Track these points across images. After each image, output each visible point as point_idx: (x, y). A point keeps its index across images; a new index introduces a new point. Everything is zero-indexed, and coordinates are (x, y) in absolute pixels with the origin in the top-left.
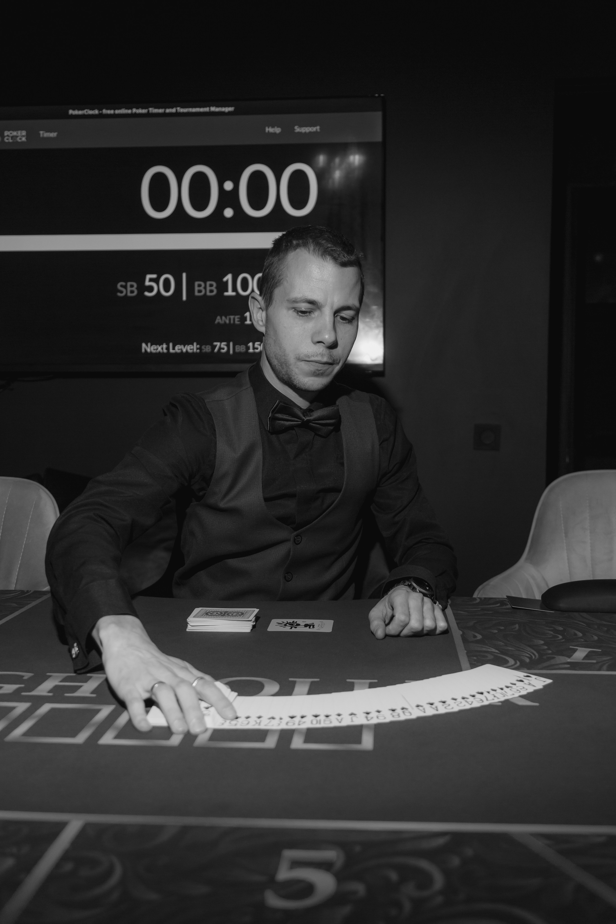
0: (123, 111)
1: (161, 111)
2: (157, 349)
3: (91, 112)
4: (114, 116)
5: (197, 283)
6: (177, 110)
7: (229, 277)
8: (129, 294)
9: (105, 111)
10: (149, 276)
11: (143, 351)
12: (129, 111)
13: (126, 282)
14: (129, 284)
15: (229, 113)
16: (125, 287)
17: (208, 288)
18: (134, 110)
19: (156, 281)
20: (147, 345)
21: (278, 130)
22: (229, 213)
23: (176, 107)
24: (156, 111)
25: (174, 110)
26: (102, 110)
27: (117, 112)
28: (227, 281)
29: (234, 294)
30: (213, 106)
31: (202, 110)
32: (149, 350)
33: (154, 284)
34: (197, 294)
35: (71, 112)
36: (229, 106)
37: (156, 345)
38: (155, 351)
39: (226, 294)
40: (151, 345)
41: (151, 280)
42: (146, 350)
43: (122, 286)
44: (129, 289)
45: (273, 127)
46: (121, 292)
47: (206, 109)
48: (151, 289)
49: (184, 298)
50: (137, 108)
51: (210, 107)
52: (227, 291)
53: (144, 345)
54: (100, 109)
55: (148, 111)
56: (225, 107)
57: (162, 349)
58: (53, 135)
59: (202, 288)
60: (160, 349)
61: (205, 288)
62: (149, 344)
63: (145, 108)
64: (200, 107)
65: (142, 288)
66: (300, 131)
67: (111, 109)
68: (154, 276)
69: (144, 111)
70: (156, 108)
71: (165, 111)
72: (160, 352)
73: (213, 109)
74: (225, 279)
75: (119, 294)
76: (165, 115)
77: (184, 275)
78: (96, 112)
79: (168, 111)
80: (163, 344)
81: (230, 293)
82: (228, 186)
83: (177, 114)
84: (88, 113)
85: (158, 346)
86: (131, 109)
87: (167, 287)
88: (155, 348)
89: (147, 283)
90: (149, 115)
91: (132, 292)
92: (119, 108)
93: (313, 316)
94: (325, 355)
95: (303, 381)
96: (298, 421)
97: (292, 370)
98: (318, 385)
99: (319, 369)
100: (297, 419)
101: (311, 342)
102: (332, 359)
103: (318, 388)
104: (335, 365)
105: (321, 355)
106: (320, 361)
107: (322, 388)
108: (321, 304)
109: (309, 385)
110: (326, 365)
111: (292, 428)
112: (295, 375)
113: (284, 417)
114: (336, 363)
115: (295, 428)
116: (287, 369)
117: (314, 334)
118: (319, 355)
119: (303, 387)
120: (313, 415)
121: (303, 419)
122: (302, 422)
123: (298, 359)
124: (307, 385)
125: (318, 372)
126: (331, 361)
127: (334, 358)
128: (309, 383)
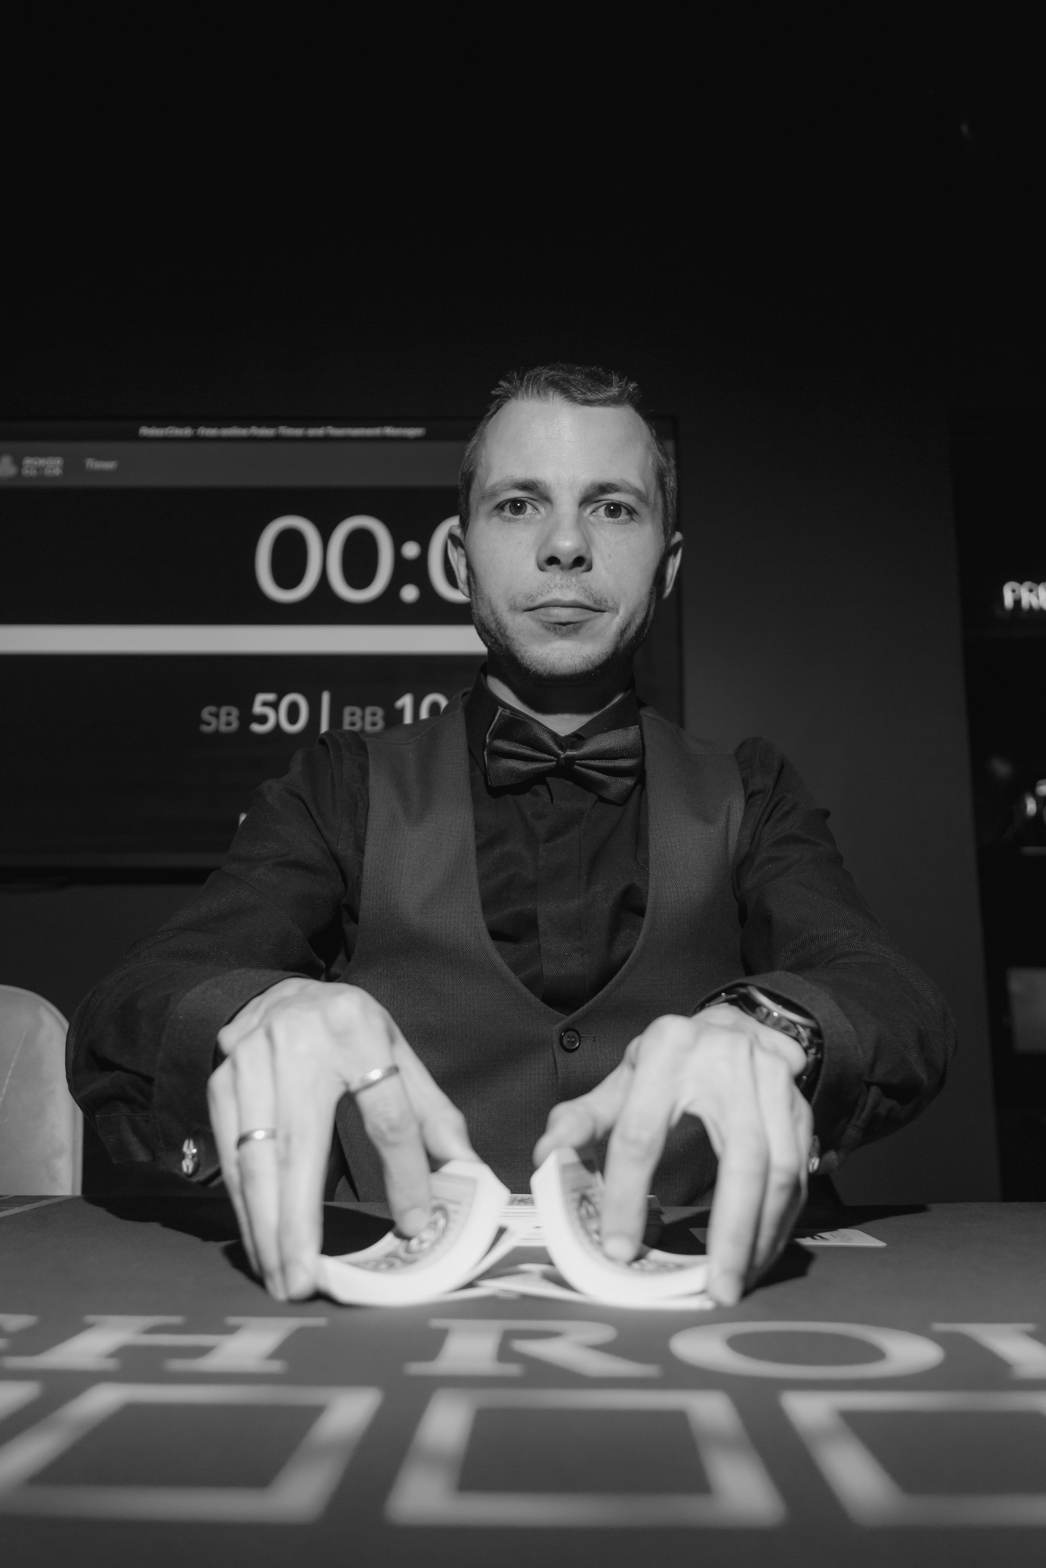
0: (234, 431)
1: (300, 432)
3: (177, 432)
4: (220, 439)
6: (327, 431)
8: (223, 728)
9: (204, 431)
10: (261, 698)
12: (243, 432)
13: (219, 705)
14: (224, 710)
16: (217, 715)
17: (368, 719)
18: (255, 431)
19: (275, 706)
22: (409, 593)
23: (326, 426)
24: (290, 432)
25: (321, 432)
26: (197, 429)
27: (224, 432)
30: (388, 424)
31: (368, 432)
33: (270, 712)
35: (145, 431)
36: (415, 427)
41: (265, 704)
43: (211, 714)
44: (223, 718)
46: (209, 724)
47: (377, 431)
48: (263, 719)
50: (259, 427)
51: (382, 427)
54: (195, 427)
55: (278, 432)
56: (409, 427)
58: (110, 465)
59: (357, 719)
61: (363, 718)
63: (273, 428)
64: (366, 427)
65: (248, 717)
67: (213, 428)
68: (271, 697)
69: (271, 432)
70: (290, 427)
71: (307, 432)
73: (390, 431)
74: (399, 704)
76: (305, 439)
79: (311, 432)
82: (411, 550)
83: (327, 439)
84: (172, 433)
86: (248, 428)
87: (293, 715)
89: (258, 709)
90: (278, 439)
91: (229, 724)
92: (228, 426)
93: (538, 517)
94: (568, 587)
95: (539, 654)
96: (550, 759)
97: (513, 639)
98: (573, 659)
99: (563, 620)
100: (546, 756)
101: (537, 566)
102: (591, 597)
103: (574, 666)
104: (606, 613)
105: (558, 589)
106: (557, 600)
107: (584, 667)
108: (545, 485)
109: (552, 662)
110: (578, 610)
111: (539, 778)
112: (520, 648)
113: (518, 748)
114: (607, 609)
115: (547, 778)
116: (506, 641)
117: (540, 549)
118: (554, 590)
119: (540, 669)
120: (581, 747)
121: (559, 755)
122: (558, 762)
123: (514, 609)
124: (548, 663)
125: (564, 628)
126: (588, 602)
127: (595, 595)
128: (551, 658)
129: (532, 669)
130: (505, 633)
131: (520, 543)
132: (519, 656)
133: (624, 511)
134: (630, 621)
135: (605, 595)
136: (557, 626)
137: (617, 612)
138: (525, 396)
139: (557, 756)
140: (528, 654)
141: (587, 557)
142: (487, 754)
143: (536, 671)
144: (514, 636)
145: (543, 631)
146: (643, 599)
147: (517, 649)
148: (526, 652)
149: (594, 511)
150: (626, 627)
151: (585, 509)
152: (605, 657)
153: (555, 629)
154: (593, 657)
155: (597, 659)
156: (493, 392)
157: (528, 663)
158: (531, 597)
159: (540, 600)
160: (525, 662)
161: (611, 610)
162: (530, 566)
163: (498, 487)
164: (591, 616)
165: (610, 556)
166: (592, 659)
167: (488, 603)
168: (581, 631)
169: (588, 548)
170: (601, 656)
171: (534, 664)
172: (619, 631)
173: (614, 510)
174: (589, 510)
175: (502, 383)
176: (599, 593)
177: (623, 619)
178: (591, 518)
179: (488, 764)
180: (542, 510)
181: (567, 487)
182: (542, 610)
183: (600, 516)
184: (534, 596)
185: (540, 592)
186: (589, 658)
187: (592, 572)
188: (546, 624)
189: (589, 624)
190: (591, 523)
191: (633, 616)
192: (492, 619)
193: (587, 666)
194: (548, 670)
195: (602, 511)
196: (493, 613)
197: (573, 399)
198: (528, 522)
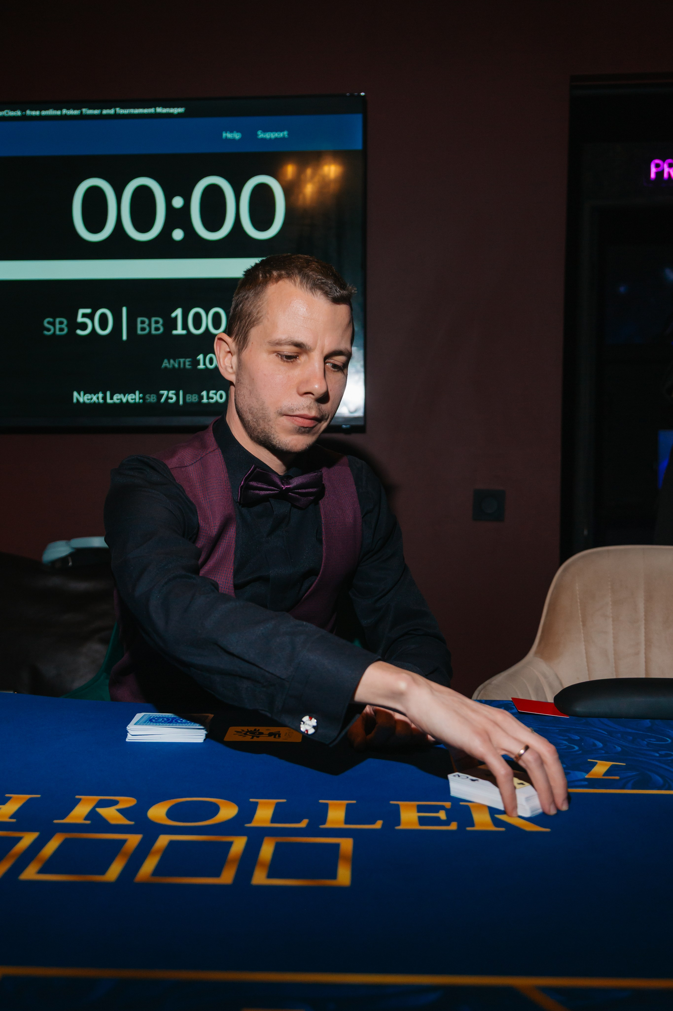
0: (51, 112)
1: (96, 112)
2: (92, 399)
3: (12, 114)
4: (41, 118)
5: (139, 320)
6: (115, 111)
7: (178, 313)
8: (58, 333)
9: (28, 112)
10: (81, 311)
11: (75, 400)
12: (58, 113)
13: (54, 318)
14: (58, 320)
15: (179, 115)
16: (53, 324)
17: (153, 326)
18: (65, 111)
19: (91, 316)
20: (79, 394)
21: (237, 136)
22: (178, 235)
23: (115, 107)
24: (90, 112)
25: (112, 111)
26: (25, 111)
27: (44, 113)
28: (176, 317)
29: (184, 332)
30: (159, 107)
31: (146, 111)
32: (81, 400)
33: (87, 321)
34: (139, 332)
36: (178, 107)
37: (90, 394)
38: (89, 401)
39: (175, 332)
40: (84, 394)
41: (84, 315)
42: (78, 400)
43: (49, 323)
44: (58, 326)
45: (231, 132)
46: (49, 330)
47: (152, 110)
48: (84, 326)
49: (125, 337)
50: (68, 109)
51: (155, 107)
52: (176, 329)
53: (75, 394)
54: (23, 110)
55: (82, 112)
56: (174, 107)
57: (98, 398)
59: (145, 325)
60: (95, 399)
61: (150, 325)
62: (82, 393)
63: (78, 109)
64: (144, 108)
65: (74, 325)
66: (265, 136)
67: (36, 110)
68: (88, 311)
69: (76, 112)
70: (90, 108)
71: (101, 112)
72: (95, 402)
73: (159, 110)
74: (173, 315)
75: (46, 333)
76: (101, 116)
77: (124, 310)
78: (19, 113)
79: (105, 112)
80: (98, 393)
81: (180, 331)
82: (177, 202)
83: (116, 116)
84: (8, 114)
85: (93, 395)
86: (61, 109)
87: (103, 324)
88: (90, 397)
89: (80, 319)
90: (82, 117)
91: (61, 330)
92: (47, 109)
94: (313, 408)
95: (285, 440)
96: (276, 490)
99: (305, 426)
100: (274, 488)
102: (321, 414)
104: (323, 422)
106: (306, 415)
110: (313, 421)
112: (275, 433)
113: (261, 485)
114: (324, 419)
119: (284, 447)
120: (292, 483)
121: (282, 488)
122: (280, 491)
124: (289, 445)
125: (304, 430)
127: (323, 413)
128: (291, 443)
136: (301, 428)
139: (280, 488)
140: (279, 438)
147: (273, 433)
148: (277, 436)
153: (299, 429)
157: (277, 443)
159: (297, 413)
164: (317, 424)
168: (311, 432)
171: (280, 444)
182: (296, 418)
185: (298, 408)
188: (296, 426)
189: (314, 428)
194: (288, 449)
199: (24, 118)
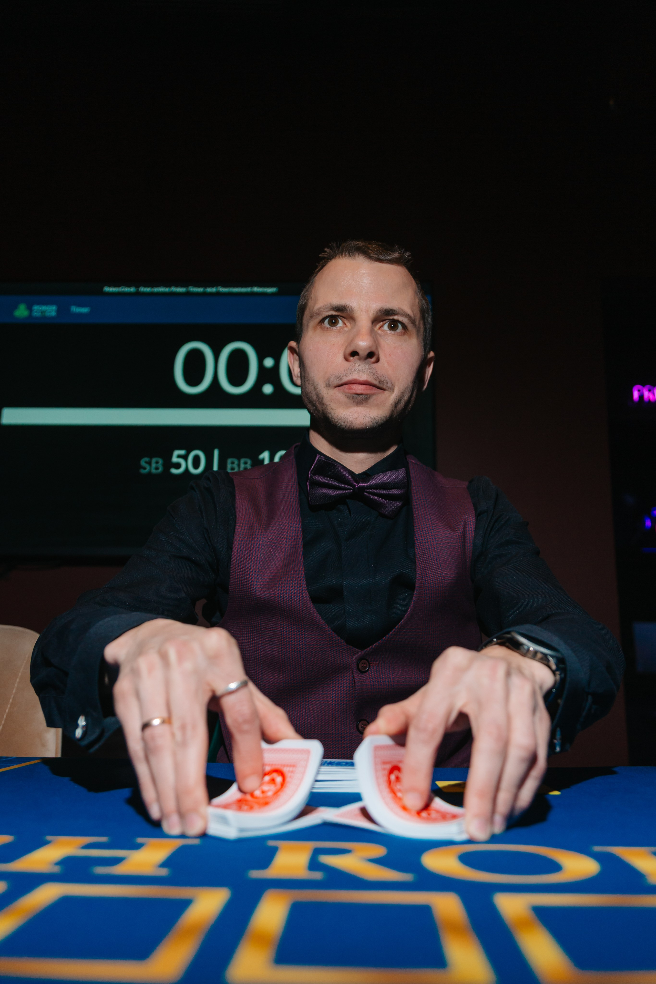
0: (161, 289)
1: (200, 290)
3: (127, 290)
4: (152, 294)
5: (230, 460)
6: (217, 289)
7: (266, 455)
8: (154, 471)
9: (143, 289)
10: (176, 452)
12: (167, 290)
13: (151, 457)
14: (154, 460)
15: (272, 294)
16: (150, 463)
17: (242, 465)
19: (186, 457)
22: (268, 389)
23: (217, 286)
24: (196, 290)
25: (214, 290)
26: (139, 288)
27: (155, 290)
28: (263, 459)
30: (255, 286)
31: (243, 290)
33: (182, 461)
35: (107, 289)
36: (272, 287)
41: (179, 456)
43: (146, 462)
44: (154, 465)
46: (145, 468)
48: (178, 466)
50: (176, 287)
51: (252, 288)
54: (137, 287)
55: (188, 290)
56: (268, 287)
58: (85, 310)
59: (235, 465)
61: (239, 465)
63: (185, 287)
64: (242, 287)
65: (169, 464)
67: (148, 287)
68: (183, 452)
69: (183, 290)
70: (195, 287)
71: (205, 290)
73: (256, 289)
74: (261, 456)
75: (142, 471)
76: (204, 294)
77: (217, 452)
78: (132, 289)
79: (209, 290)
82: (269, 362)
83: (218, 294)
86: (170, 288)
87: (197, 464)
89: (175, 459)
90: (188, 294)
91: (157, 468)
92: (157, 286)
93: (346, 329)
94: (363, 371)
95: (343, 415)
96: (348, 488)
97: (327, 406)
98: (364, 419)
99: (359, 392)
100: (346, 486)
101: (344, 358)
102: (377, 379)
103: (365, 423)
104: (386, 392)
105: (356, 373)
106: (356, 380)
107: (371, 424)
108: (352, 309)
109: (351, 420)
110: (368, 386)
111: (341, 500)
112: (331, 411)
113: (329, 481)
114: (387, 389)
115: (347, 500)
116: (322, 408)
117: (346, 347)
118: (354, 373)
119: (344, 424)
120: (369, 481)
121: (355, 485)
122: (354, 490)
123: (328, 385)
124: (348, 420)
125: (359, 398)
126: (375, 382)
127: (380, 378)
128: (351, 418)
129: (338, 424)
130: (322, 402)
131: (334, 344)
132: (330, 416)
133: (400, 326)
134: (401, 397)
135: (386, 379)
136: (355, 396)
137: (393, 391)
138: (340, 256)
139: (353, 486)
140: (336, 415)
141: (377, 353)
142: (309, 484)
143: (341, 425)
144: (327, 403)
145: (346, 400)
146: (410, 384)
147: (329, 412)
148: (335, 413)
149: (381, 327)
150: (398, 401)
151: (375, 326)
152: (384, 419)
153: (353, 398)
154: (377, 418)
155: (380, 420)
156: (320, 256)
157: (336, 421)
158: (339, 378)
159: (345, 379)
160: (334, 420)
161: (389, 390)
162: (340, 358)
163: (321, 309)
164: (376, 392)
165: (390, 355)
166: (377, 419)
167: (312, 382)
168: (369, 401)
169: (377, 349)
170: (382, 418)
171: (339, 421)
172: (394, 403)
173: (393, 325)
174: (379, 326)
175: (326, 249)
176: (382, 377)
177: (397, 396)
178: (379, 332)
179: (310, 490)
180: (348, 324)
181: (365, 310)
182: (347, 386)
183: (385, 330)
184: (341, 376)
185: (345, 374)
186: (375, 419)
187: (379, 364)
188: (348, 394)
189: (374, 397)
190: (379, 334)
191: (403, 394)
192: (314, 393)
193: (373, 423)
194: (348, 425)
195: (386, 327)
196: (315, 389)
197: (370, 257)
198: (339, 331)
199: (138, 294)
